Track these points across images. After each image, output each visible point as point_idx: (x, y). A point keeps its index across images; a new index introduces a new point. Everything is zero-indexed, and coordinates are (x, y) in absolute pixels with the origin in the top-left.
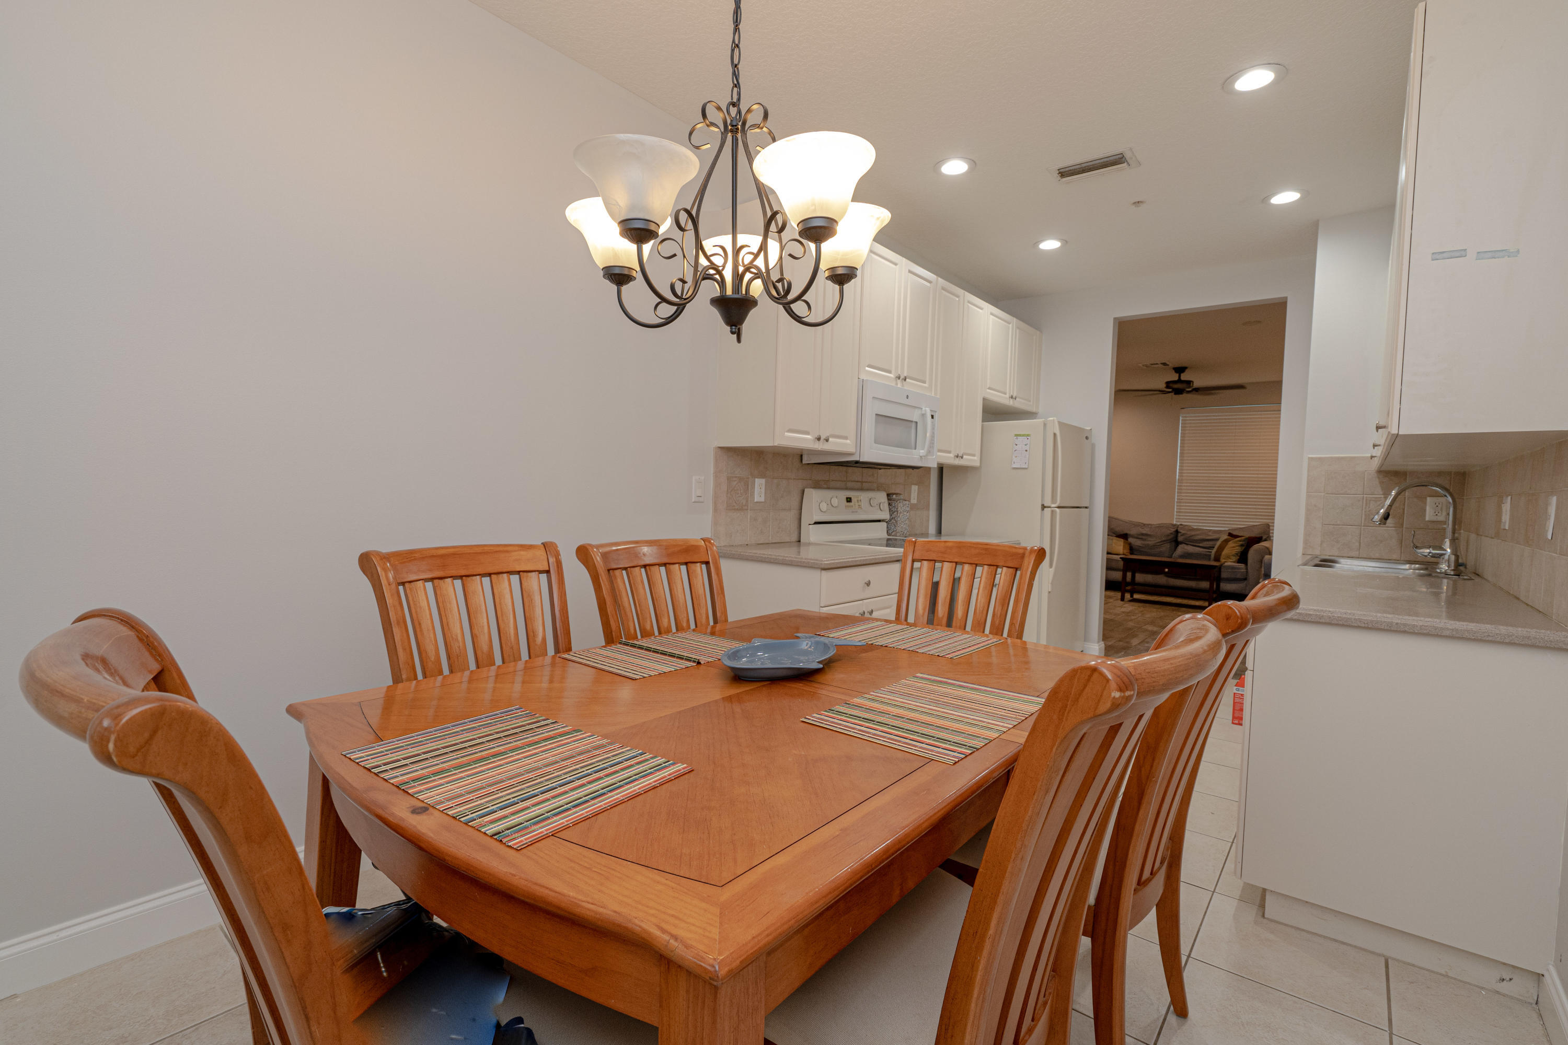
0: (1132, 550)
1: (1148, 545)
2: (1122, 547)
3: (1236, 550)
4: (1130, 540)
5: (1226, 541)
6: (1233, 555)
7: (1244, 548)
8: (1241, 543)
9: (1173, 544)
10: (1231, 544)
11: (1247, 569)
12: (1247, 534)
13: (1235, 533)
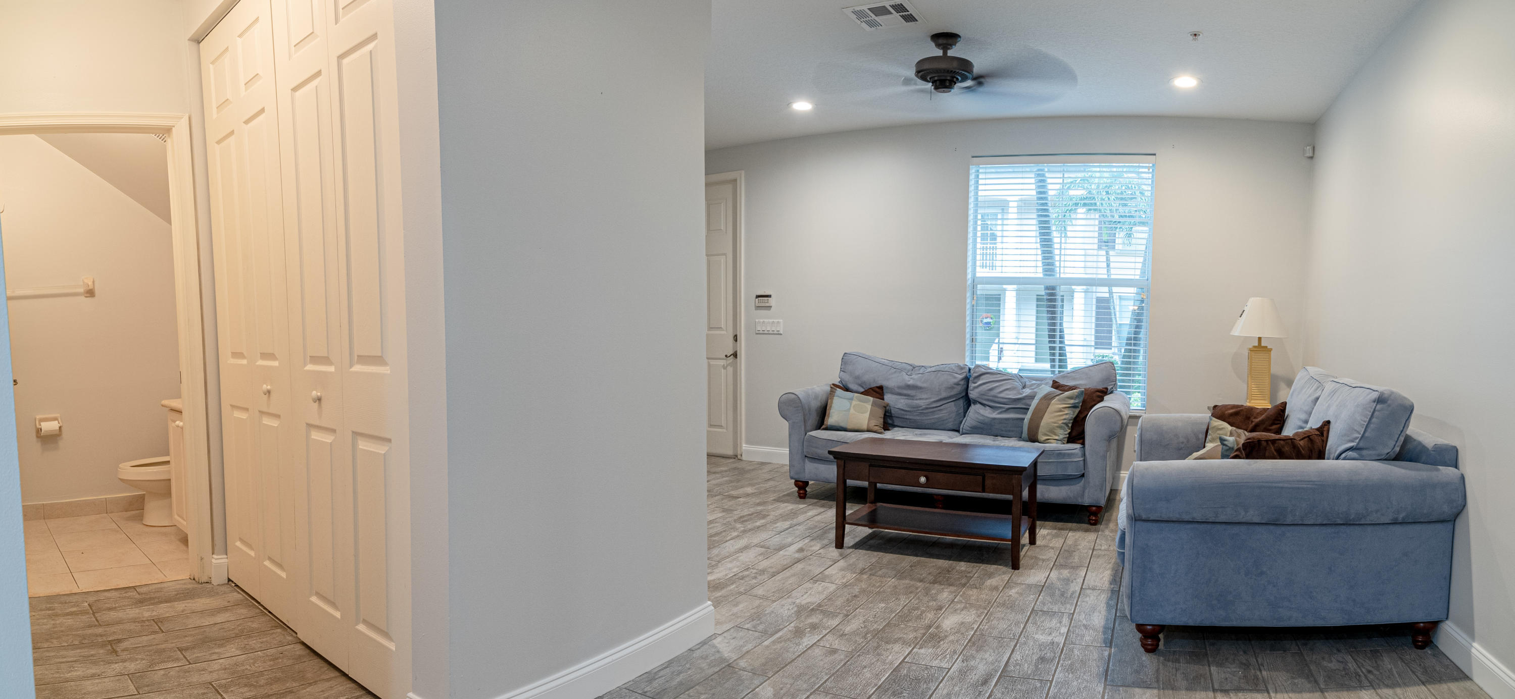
0: (888, 421)
1: (918, 407)
2: (867, 415)
3: (1064, 417)
4: (889, 398)
5: (1048, 398)
6: (1060, 427)
7: (1077, 411)
8: (1072, 401)
9: (961, 403)
10: (1055, 405)
11: (1084, 455)
12: (1085, 383)
13: (1062, 382)
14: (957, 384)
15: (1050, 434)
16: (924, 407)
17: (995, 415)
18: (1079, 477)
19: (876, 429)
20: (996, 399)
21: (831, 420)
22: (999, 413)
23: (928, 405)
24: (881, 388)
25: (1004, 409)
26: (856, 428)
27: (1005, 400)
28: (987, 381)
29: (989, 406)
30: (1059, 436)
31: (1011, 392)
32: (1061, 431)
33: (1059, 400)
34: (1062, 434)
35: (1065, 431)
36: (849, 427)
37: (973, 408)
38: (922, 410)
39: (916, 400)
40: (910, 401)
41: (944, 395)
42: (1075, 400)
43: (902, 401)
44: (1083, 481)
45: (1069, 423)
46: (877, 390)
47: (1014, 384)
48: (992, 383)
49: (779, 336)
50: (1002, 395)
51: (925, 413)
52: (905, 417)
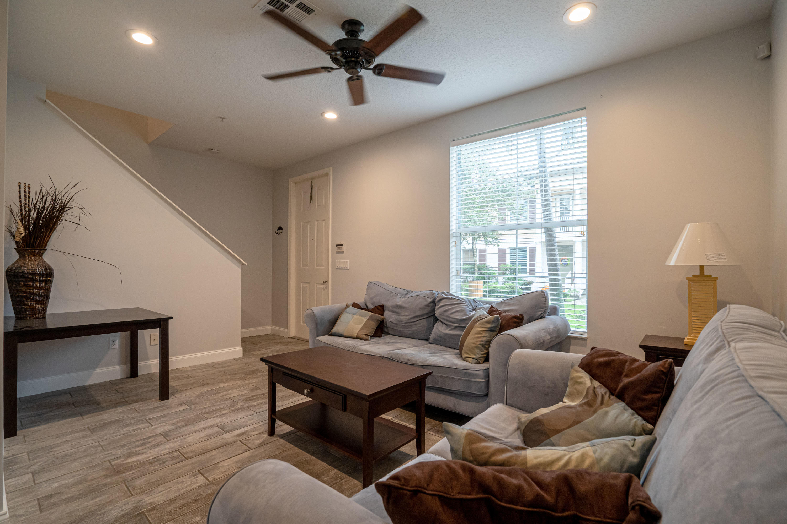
0: (380, 331)
1: (402, 321)
2: (362, 326)
3: (481, 339)
4: (386, 314)
5: (475, 321)
6: (477, 347)
7: (494, 334)
9: (430, 320)
11: (488, 376)
12: (516, 309)
14: (427, 306)
15: (470, 353)
16: (405, 321)
17: (448, 331)
18: (482, 396)
19: (363, 337)
20: (448, 319)
21: (337, 328)
22: (450, 330)
23: (408, 320)
24: (382, 306)
25: (453, 327)
26: (350, 335)
27: (454, 320)
28: (444, 304)
29: (445, 324)
30: (475, 355)
31: (459, 314)
32: (478, 351)
33: (480, 324)
34: (478, 354)
35: (482, 352)
36: (346, 334)
37: (438, 325)
38: (405, 323)
39: (401, 316)
40: (398, 317)
41: (418, 313)
42: (492, 324)
43: (393, 316)
44: (487, 400)
45: (486, 344)
46: (380, 308)
47: (463, 307)
48: (447, 306)
49: (347, 270)
50: (452, 316)
51: (407, 326)
52: (394, 328)
